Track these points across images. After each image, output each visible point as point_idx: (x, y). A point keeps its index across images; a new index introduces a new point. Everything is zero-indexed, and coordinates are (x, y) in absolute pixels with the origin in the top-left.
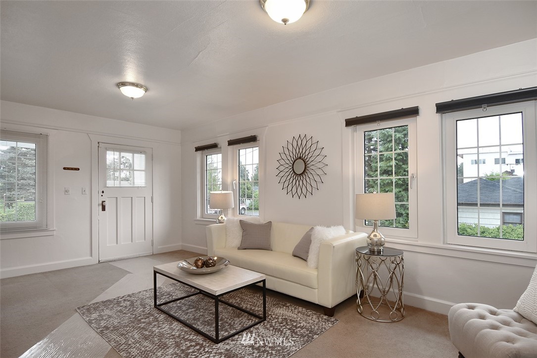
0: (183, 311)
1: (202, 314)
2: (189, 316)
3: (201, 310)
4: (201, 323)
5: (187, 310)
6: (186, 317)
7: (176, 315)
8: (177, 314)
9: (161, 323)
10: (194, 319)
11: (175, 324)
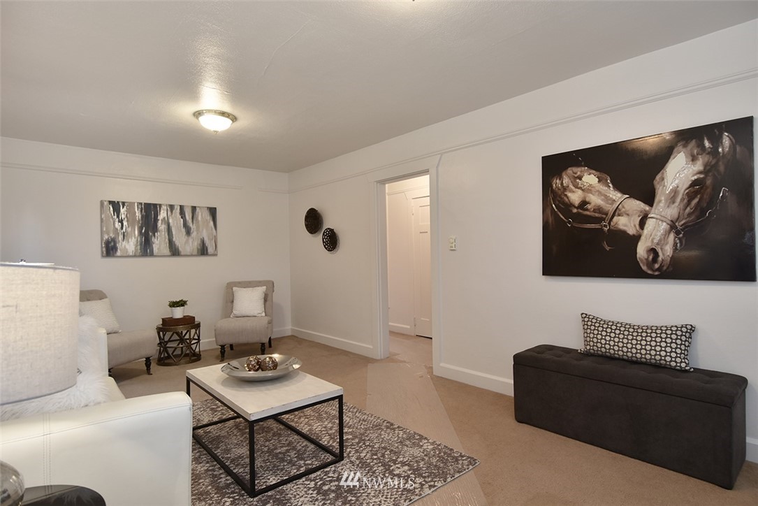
0: (294, 448)
1: (267, 443)
2: (287, 440)
3: (266, 449)
4: (272, 430)
5: (288, 451)
6: (291, 439)
7: (306, 443)
8: (304, 444)
9: (323, 432)
10: (280, 435)
11: (305, 430)
